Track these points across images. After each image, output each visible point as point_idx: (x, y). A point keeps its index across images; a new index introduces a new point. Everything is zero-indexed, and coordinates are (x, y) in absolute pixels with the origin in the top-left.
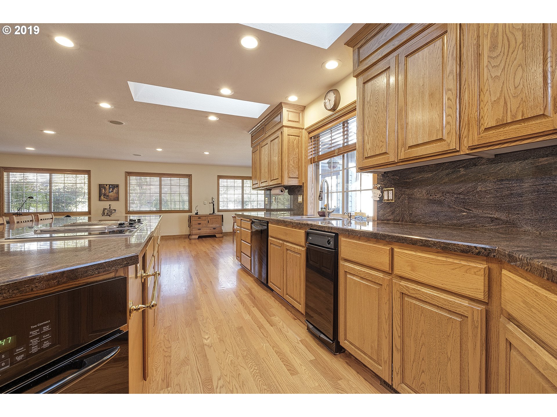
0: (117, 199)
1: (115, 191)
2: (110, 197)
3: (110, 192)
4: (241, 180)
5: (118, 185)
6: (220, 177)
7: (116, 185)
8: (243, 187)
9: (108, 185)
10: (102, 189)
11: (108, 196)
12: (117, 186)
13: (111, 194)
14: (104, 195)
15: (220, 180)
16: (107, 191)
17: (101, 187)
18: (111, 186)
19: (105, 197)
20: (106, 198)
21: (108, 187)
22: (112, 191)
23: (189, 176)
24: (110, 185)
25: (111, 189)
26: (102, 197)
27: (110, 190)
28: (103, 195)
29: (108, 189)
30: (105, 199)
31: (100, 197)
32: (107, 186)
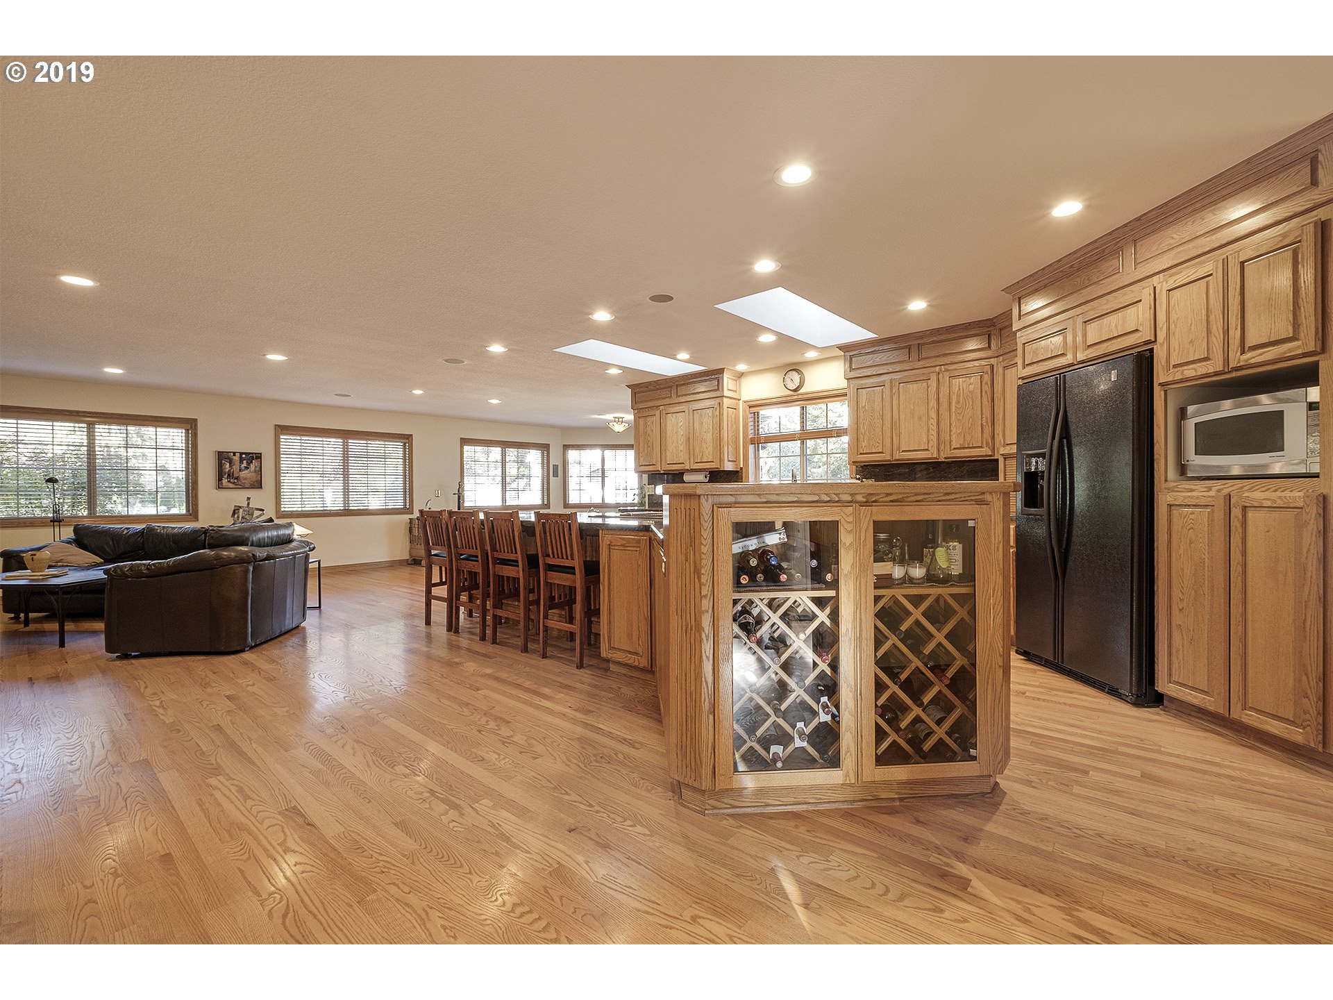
0: (258, 485)
1: (252, 467)
2: (243, 481)
3: (243, 468)
4: (500, 449)
5: (261, 454)
6: (465, 441)
7: (256, 454)
8: (504, 462)
9: (238, 455)
10: (223, 462)
11: (237, 478)
12: (258, 456)
13: (244, 474)
14: (229, 475)
15: (465, 447)
16: (236, 468)
17: (222, 457)
18: (244, 456)
19: (231, 480)
20: (234, 483)
21: (237, 458)
22: (247, 468)
23: (406, 439)
24: (241, 454)
25: (245, 462)
26: (225, 481)
27: (243, 465)
28: (226, 476)
29: (237, 463)
30: (231, 485)
31: (220, 479)
32: (234, 455)
